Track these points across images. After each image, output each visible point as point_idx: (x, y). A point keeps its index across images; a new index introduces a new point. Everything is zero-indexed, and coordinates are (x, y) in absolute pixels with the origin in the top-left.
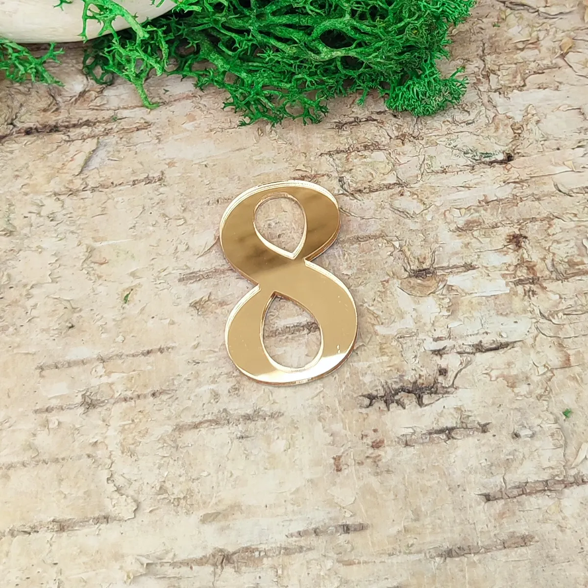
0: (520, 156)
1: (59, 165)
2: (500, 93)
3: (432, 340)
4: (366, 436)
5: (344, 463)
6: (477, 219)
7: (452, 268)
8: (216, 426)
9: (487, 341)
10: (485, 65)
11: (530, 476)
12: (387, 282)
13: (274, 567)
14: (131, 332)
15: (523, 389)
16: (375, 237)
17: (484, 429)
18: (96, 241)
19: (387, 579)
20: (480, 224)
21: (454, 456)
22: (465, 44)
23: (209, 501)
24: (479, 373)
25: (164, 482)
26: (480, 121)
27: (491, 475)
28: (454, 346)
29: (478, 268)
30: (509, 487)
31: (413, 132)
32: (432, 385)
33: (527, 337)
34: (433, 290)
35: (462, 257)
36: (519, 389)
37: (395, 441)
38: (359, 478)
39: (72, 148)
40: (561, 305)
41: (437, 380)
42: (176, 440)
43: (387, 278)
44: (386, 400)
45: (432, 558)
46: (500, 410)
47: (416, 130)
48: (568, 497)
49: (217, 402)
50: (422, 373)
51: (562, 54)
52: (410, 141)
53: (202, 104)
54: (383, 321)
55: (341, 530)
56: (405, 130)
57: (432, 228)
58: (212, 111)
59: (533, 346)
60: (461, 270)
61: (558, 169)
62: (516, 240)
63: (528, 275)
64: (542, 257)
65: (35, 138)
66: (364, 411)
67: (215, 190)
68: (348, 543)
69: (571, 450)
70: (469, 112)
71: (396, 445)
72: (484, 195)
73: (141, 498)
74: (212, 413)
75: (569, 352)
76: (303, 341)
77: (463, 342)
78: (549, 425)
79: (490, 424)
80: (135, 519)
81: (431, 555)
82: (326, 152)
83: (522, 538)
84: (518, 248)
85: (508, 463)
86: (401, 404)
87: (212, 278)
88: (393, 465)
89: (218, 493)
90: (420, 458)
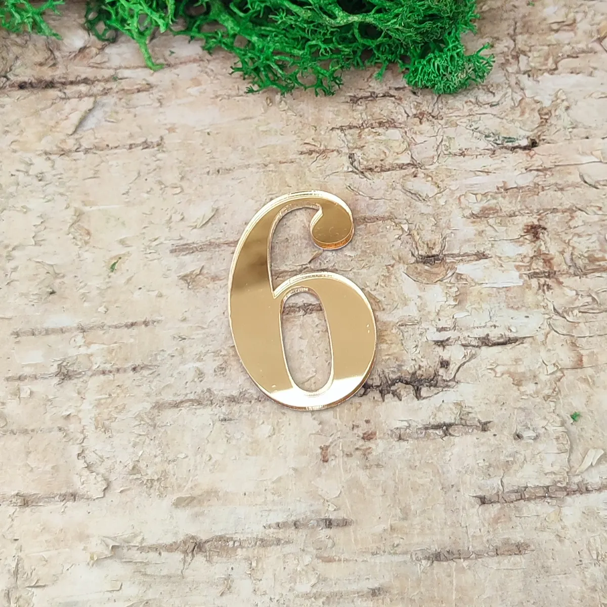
0: (546, 143)
1: (52, 123)
2: (529, 76)
3: (436, 330)
4: (358, 427)
5: (331, 453)
6: (494, 206)
7: (463, 256)
8: (199, 407)
9: (494, 334)
10: (515, 45)
11: (530, 480)
13: (247, 559)
14: (116, 302)
15: (529, 388)
16: (383, 219)
17: (484, 427)
18: (85, 205)
19: (368, 579)
20: (497, 212)
21: (450, 454)
22: (495, 22)
23: (185, 484)
24: (484, 367)
25: (138, 461)
26: (504, 103)
27: (488, 477)
28: (459, 337)
29: (491, 257)
30: (506, 490)
31: (433, 111)
32: (432, 377)
33: (537, 333)
34: (440, 278)
35: (475, 245)
36: (525, 387)
37: (388, 434)
38: (347, 471)
39: (68, 106)
40: (577, 302)
41: (438, 372)
42: (154, 418)
43: (392, 262)
44: (382, 390)
45: (420, 560)
46: (503, 409)
47: (436, 110)
48: (570, 506)
49: (201, 381)
50: (422, 364)
51: (599, 39)
52: (428, 120)
53: (209, 69)
54: (385, 307)
55: (323, 524)
56: (424, 108)
57: (445, 213)
58: (219, 77)
59: (544, 343)
60: (472, 259)
61: (585, 159)
62: (534, 231)
63: (544, 268)
64: (561, 250)
65: (29, 93)
66: (358, 400)
67: (216, 160)
68: (329, 538)
69: (577, 455)
70: (494, 94)
71: (389, 438)
72: (503, 182)
73: (112, 478)
74: (195, 393)
75: (582, 352)
76: (298, 322)
77: (469, 334)
78: (555, 428)
79: (491, 423)
80: (104, 498)
81: (418, 557)
82: (338, 127)
83: (517, 546)
84: (535, 239)
85: (507, 465)
86: (397, 395)
87: (206, 251)
88: (384, 460)
89: (194, 477)
90: (413, 453)
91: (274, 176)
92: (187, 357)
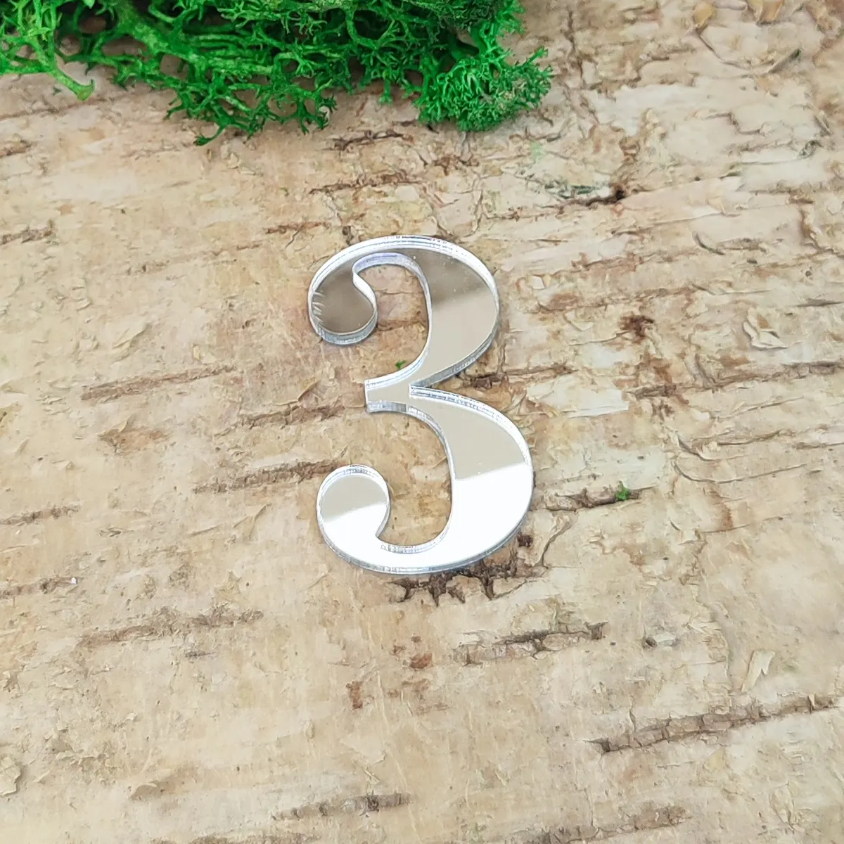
2: (600, 92)
4: (402, 648)
5: (366, 693)
6: (571, 292)
7: (533, 372)
8: (151, 638)
9: (595, 490)
10: (574, 47)
11: (674, 709)
14: (4, 484)
15: (657, 566)
16: (405, 323)
17: (596, 633)
20: (577, 301)
21: (548, 679)
22: (540, 14)
23: (142, 761)
24: (584, 540)
25: (65, 731)
26: (569, 135)
27: (610, 709)
28: (543, 497)
29: (576, 371)
30: (640, 728)
31: (462, 153)
32: (508, 562)
33: (659, 482)
36: (650, 566)
37: (450, 656)
38: (392, 719)
40: (713, 428)
41: (516, 553)
42: (84, 660)
44: (432, 588)
46: (621, 603)
47: (466, 150)
48: (739, 743)
49: (152, 596)
51: (697, 29)
52: (457, 169)
53: (115, 112)
54: (424, 459)
55: (363, 806)
56: (449, 150)
58: (130, 123)
59: (671, 496)
60: (548, 375)
61: (699, 212)
62: (636, 326)
63: (657, 381)
64: (679, 352)
66: (397, 607)
67: (139, 251)
68: (377, 826)
69: (740, 665)
71: (451, 662)
72: (581, 254)
73: (27, 760)
74: (144, 616)
75: (729, 505)
76: (290, 494)
77: (557, 491)
78: (703, 625)
79: (606, 625)
80: (18, 794)
82: (321, 188)
83: (664, 813)
84: (639, 337)
85: (637, 689)
86: (457, 595)
87: (138, 393)
88: (448, 696)
89: (156, 748)
90: (491, 682)
91: (232, 269)
92: (125, 560)
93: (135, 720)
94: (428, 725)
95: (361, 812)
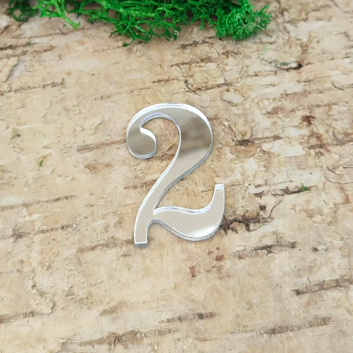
0: (307, 64)
2: (291, 24)
3: (254, 186)
4: (212, 252)
5: (197, 271)
6: (280, 106)
7: (265, 138)
8: (107, 248)
9: (292, 187)
10: (280, 6)
11: (326, 277)
12: (221, 148)
13: (151, 344)
14: (45, 186)
15: (318, 218)
17: (293, 246)
18: (18, 125)
19: (231, 350)
20: (283, 109)
21: (273, 264)
23: (104, 299)
24: (287, 207)
25: (72, 287)
26: (278, 41)
27: (299, 277)
28: (270, 190)
29: (283, 138)
30: (312, 284)
31: (234, 49)
32: (256, 217)
33: (318, 183)
34: (253, 154)
35: (272, 131)
36: (314, 218)
37: (232, 255)
38: (208, 281)
39: (1, 64)
40: (340, 161)
41: (259, 213)
42: (79, 258)
43: (221, 146)
44: (224, 227)
45: (262, 334)
46: (303, 233)
47: (236, 48)
49: (107, 232)
50: (248, 209)
52: (232, 56)
53: (89, 34)
55: (197, 317)
56: (228, 48)
57: (250, 112)
59: (323, 189)
60: (271, 140)
61: (333, 73)
62: (308, 119)
63: (317, 142)
64: (326, 130)
67: (100, 90)
71: (232, 258)
72: (284, 90)
73: (56, 299)
74: (104, 239)
75: (347, 193)
77: (276, 187)
78: (337, 242)
79: (297, 242)
80: (52, 313)
81: (261, 333)
82: (175, 64)
83: (323, 319)
84: (309, 124)
85: (310, 269)
86: (234, 230)
87: (100, 148)
88: (231, 272)
89: (110, 294)
90: (249, 266)
91: (138, 98)
92: (96, 217)
93: (101, 282)
94: (223, 283)
95: (196, 319)
